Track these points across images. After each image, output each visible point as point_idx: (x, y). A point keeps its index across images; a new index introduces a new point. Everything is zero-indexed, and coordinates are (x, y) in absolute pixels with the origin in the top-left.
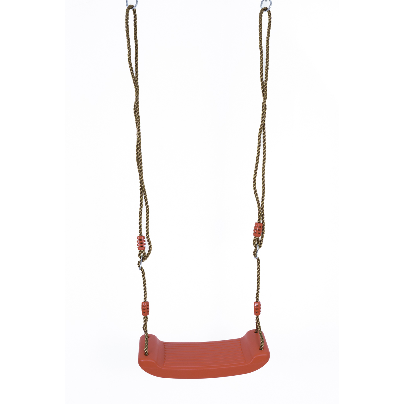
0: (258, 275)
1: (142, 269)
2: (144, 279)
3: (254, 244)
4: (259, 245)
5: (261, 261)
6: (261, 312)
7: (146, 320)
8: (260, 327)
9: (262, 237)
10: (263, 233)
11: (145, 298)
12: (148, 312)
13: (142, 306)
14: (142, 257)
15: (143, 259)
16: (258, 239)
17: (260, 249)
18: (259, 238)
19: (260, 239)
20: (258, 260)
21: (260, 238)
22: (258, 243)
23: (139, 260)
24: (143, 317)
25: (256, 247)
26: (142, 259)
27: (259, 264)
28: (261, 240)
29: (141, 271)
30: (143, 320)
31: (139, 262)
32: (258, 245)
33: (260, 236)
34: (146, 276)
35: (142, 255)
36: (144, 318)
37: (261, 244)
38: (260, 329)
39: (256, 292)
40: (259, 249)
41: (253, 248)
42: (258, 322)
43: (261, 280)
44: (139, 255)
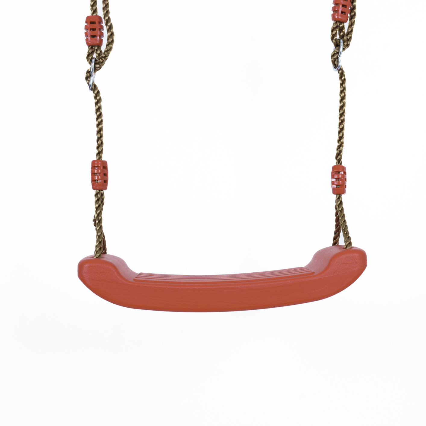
0: (342, 107)
1: (94, 88)
2: (98, 109)
3: (332, 38)
4: (344, 42)
5: (347, 76)
6: (347, 190)
7: (100, 201)
8: (343, 216)
9: (352, 24)
10: (353, 17)
11: (99, 153)
12: (106, 182)
13: (93, 167)
14: (93, 60)
15: (95, 64)
16: (341, 29)
17: (347, 50)
18: (343, 27)
19: (346, 30)
20: (342, 75)
21: (346, 25)
22: (342, 37)
23: (88, 67)
24: (94, 192)
25: (337, 45)
26: (93, 64)
27: (343, 82)
28: (350, 32)
29: (94, 92)
30: (94, 199)
31: (88, 72)
32: (341, 41)
33: (346, 22)
34: (103, 104)
35: (95, 55)
36: (96, 195)
37: (349, 40)
38: (345, 221)
39: (336, 145)
40: (344, 49)
41: (331, 47)
42: (340, 209)
43: (346, 117)
44: (88, 56)
